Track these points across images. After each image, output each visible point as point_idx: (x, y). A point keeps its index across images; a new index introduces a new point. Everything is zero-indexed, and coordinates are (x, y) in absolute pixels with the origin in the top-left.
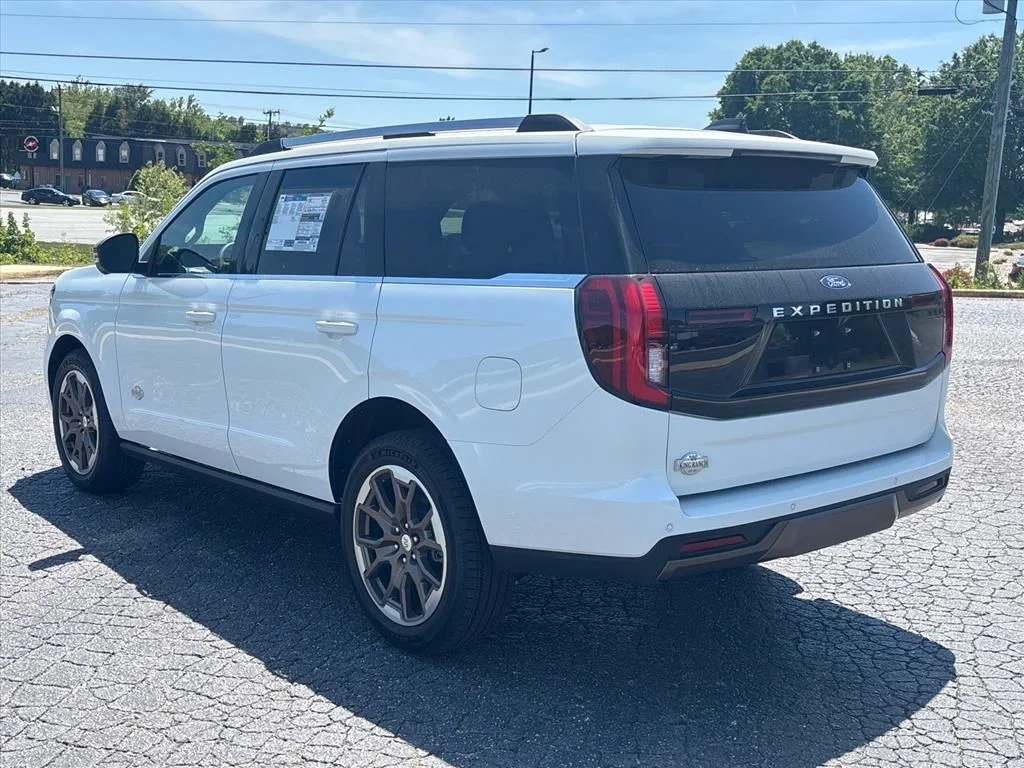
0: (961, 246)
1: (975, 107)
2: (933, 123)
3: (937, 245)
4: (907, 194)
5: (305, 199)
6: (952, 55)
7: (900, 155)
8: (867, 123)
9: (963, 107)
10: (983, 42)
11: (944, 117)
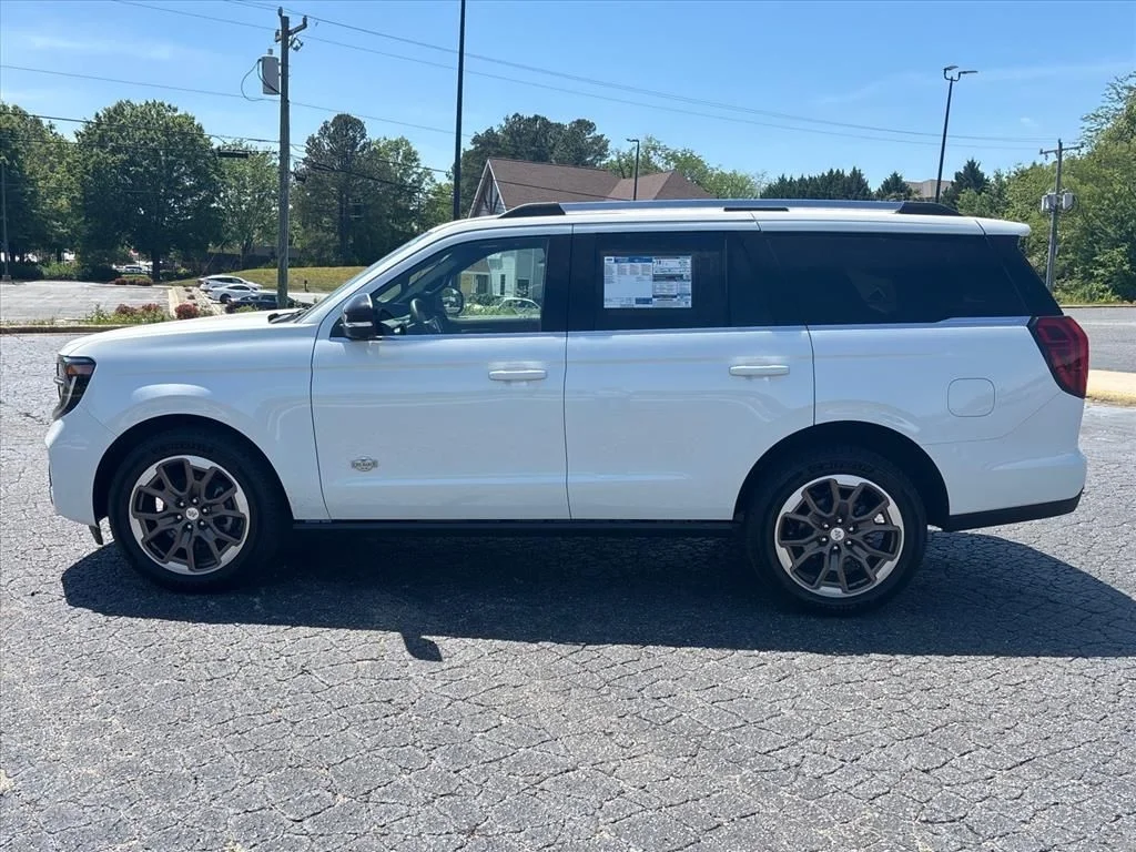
0: (139, 284)
1: (124, 162)
2: (87, 173)
3: (117, 283)
4: (60, 236)
5: (650, 261)
6: (94, 114)
7: (48, 201)
8: (20, 169)
9: (113, 162)
10: (120, 105)
11: (97, 170)
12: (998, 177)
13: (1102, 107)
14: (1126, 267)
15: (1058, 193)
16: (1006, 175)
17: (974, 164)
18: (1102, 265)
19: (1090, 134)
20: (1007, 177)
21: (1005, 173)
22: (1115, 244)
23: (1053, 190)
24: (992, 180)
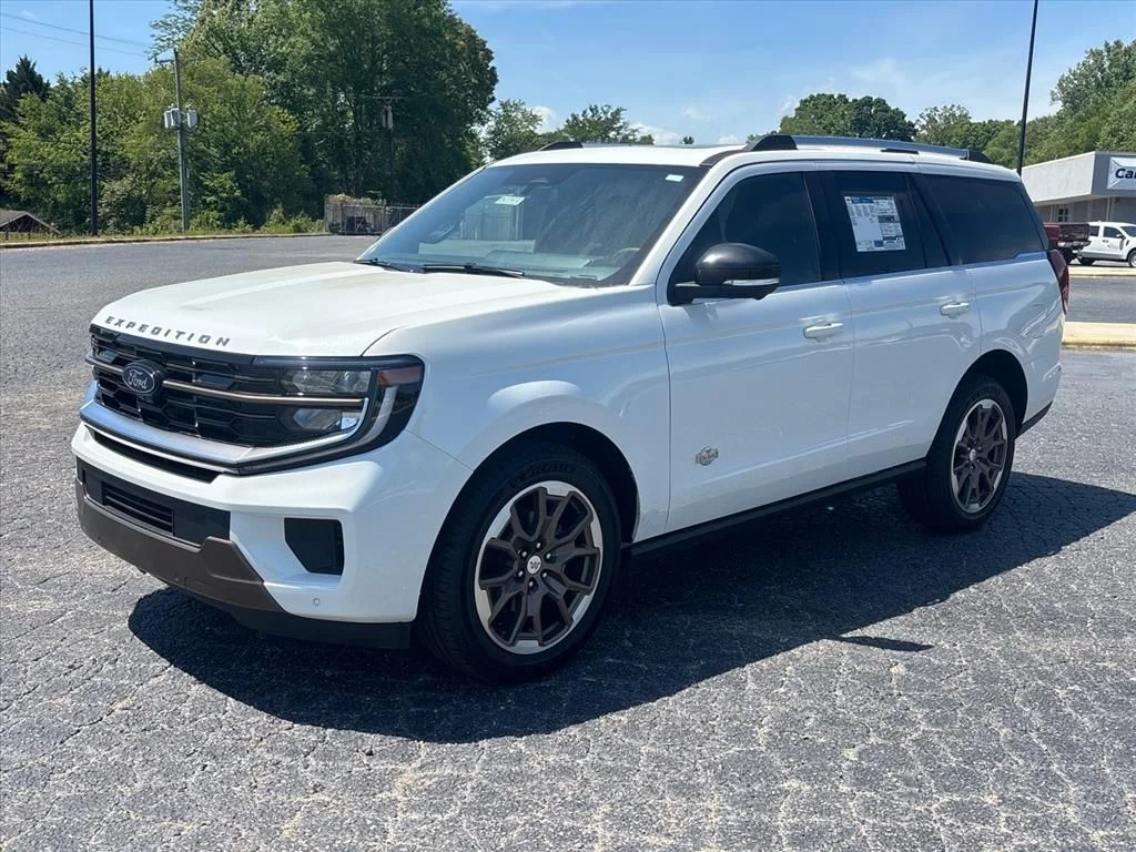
12: (62, 81)
13: (170, 16)
14: (238, 193)
15: (181, 109)
16: (70, 81)
17: (29, 63)
18: (214, 192)
19: (162, 44)
20: (72, 83)
21: (69, 77)
22: (224, 169)
23: (176, 107)
24: (54, 84)
